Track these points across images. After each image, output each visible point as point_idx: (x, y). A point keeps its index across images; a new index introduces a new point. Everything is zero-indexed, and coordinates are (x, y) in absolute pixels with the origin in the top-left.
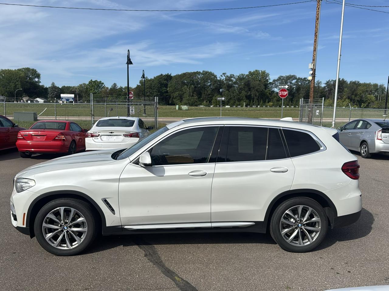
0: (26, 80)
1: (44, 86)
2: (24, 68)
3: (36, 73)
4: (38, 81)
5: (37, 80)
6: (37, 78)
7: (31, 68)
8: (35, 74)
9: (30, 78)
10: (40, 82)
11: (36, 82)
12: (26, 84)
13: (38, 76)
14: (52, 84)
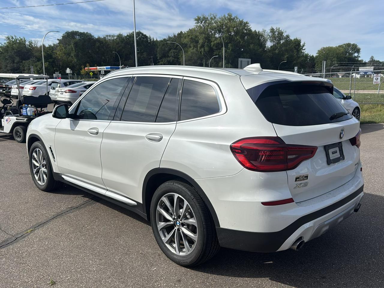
0: (346, 55)
1: (363, 61)
2: (344, 44)
3: (356, 47)
4: (358, 56)
5: (356, 55)
6: (357, 53)
7: (352, 43)
8: (355, 49)
9: (349, 53)
10: (359, 57)
11: (356, 57)
12: (344, 59)
13: (358, 51)
14: (371, 58)
